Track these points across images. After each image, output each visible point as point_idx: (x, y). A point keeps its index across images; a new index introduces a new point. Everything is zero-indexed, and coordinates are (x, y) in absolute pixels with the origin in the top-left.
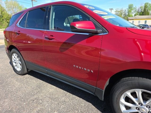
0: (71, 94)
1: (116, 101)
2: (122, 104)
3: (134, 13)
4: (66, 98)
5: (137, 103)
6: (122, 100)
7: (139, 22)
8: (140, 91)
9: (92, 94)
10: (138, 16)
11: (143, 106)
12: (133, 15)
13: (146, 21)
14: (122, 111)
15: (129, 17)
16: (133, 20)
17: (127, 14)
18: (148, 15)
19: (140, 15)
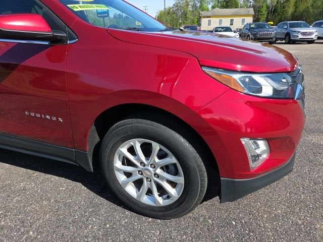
0: (42, 173)
1: (108, 167)
2: (119, 170)
3: (211, 4)
4: (28, 183)
5: (138, 164)
6: (118, 164)
7: (221, 22)
8: (137, 142)
9: (73, 163)
10: (218, 10)
11: (146, 167)
12: (210, 7)
13: (232, 21)
14: (120, 183)
15: (202, 11)
16: (209, 17)
17: (198, 5)
18: (236, 8)
19: (223, 7)
